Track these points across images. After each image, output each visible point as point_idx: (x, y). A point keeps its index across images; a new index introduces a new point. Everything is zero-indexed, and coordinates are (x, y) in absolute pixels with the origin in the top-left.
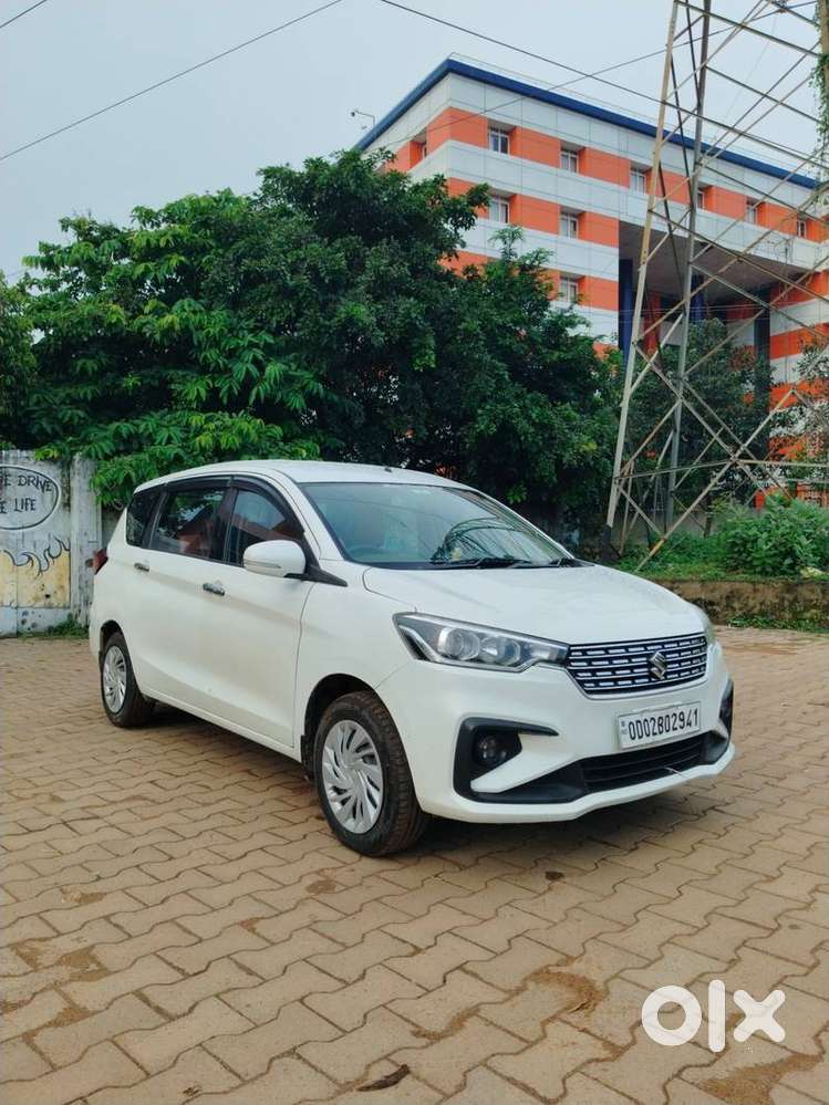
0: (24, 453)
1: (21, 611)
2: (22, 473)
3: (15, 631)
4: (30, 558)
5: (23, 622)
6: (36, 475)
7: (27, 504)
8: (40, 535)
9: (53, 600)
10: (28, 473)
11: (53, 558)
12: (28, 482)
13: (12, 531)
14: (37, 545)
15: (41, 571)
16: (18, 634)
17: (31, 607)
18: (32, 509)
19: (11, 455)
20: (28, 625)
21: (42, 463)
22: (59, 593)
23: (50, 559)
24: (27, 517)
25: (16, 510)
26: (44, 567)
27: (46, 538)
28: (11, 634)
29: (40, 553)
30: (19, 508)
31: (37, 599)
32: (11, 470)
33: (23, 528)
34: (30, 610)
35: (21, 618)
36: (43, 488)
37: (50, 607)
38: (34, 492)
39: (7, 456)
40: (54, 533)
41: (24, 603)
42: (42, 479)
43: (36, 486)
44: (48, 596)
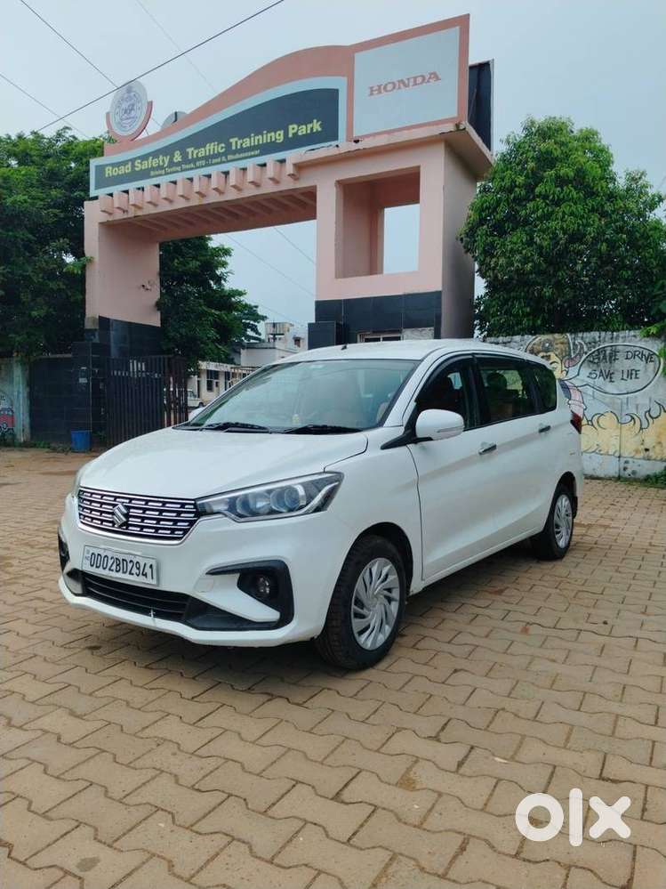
0: (632, 333)
1: (623, 460)
2: (629, 349)
3: (617, 475)
4: (633, 418)
5: (625, 469)
6: (641, 350)
7: (632, 374)
8: (642, 400)
9: (651, 453)
10: (635, 349)
11: (652, 418)
12: (634, 356)
13: (618, 396)
14: (639, 407)
15: (641, 429)
16: (619, 478)
17: (632, 457)
18: (636, 378)
19: (621, 335)
20: (629, 471)
21: (646, 339)
22: (658, 448)
23: (649, 418)
24: (632, 384)
25: (622, 379)
26: (645, 425)
27: (648, 402)
28: (614, 477)
29: (641, 413)
30: (625, 377)
31: (637, 451)
32: (619, 348)
33: (628, 393)
34: (630, 460)
35: (622, 465)
36: (647, 360)
37: (649, 459)
38: (639, 364)
39: (618, 336)
40: (656, 397)
41: (626, 454)
42: (646, 353)
43: (641, 359)
44: (647, 450)
